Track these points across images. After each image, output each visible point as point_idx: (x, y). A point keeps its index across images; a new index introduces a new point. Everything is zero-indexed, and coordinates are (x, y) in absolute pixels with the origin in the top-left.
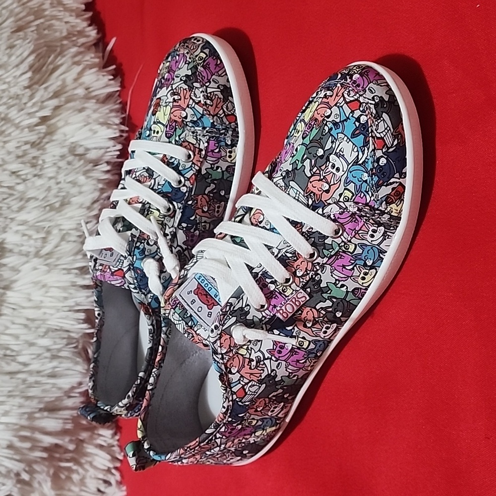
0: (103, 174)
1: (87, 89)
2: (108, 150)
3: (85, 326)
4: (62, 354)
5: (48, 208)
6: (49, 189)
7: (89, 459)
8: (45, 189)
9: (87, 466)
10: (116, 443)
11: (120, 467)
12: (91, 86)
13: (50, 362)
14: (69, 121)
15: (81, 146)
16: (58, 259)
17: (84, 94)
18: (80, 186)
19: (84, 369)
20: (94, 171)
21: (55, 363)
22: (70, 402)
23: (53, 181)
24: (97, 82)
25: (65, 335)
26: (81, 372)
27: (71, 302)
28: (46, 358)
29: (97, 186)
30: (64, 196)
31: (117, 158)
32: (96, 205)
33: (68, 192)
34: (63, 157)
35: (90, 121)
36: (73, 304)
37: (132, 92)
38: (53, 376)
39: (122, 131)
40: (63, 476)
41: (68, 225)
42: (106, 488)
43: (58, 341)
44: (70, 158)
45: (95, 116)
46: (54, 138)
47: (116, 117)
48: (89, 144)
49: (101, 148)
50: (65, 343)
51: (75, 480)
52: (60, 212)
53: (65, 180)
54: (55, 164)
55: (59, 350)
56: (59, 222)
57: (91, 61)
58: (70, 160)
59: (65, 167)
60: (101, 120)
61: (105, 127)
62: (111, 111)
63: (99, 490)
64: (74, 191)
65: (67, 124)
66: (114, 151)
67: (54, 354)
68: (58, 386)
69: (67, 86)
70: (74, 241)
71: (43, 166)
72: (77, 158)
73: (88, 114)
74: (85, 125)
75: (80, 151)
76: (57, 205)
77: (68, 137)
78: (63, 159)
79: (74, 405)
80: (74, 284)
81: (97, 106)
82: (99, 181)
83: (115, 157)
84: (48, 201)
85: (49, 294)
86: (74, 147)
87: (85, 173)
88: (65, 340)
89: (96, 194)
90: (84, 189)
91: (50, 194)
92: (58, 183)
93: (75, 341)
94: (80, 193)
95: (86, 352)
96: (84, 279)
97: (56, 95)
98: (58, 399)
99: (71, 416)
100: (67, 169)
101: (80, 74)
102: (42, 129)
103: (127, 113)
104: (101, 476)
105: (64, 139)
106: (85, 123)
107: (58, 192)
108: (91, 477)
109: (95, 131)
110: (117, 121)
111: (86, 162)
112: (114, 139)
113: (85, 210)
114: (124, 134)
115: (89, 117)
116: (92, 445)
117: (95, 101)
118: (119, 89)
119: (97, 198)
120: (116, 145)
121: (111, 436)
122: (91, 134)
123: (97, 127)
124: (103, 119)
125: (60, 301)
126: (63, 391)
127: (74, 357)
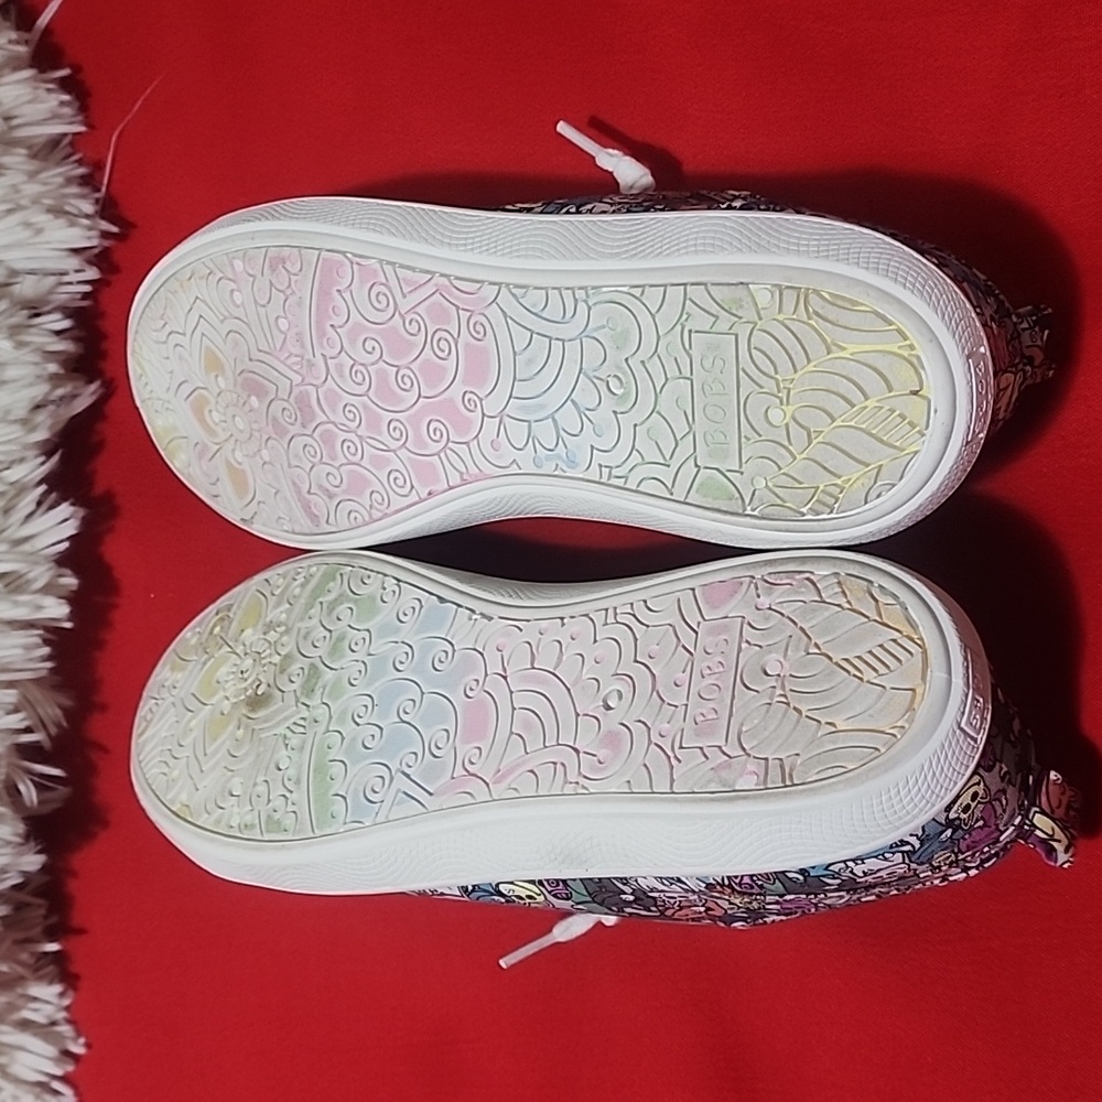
0: (55, 339)
1: (7, 119)
2: (66, 279)
10: (63, 1014)
11: (75, 1072)
12: (16, 112)
19: (16, 835)
20: (32, 330)
24: (31, 106)
26: (9, 843)
29: (45, 369)
31: (85, 299)
32: (42, 417)
35: (24, 202)
37: (119, 137)
39: (105, 235)
45: (32, 189)
47: (83, 197)
49: (47, 274)
57: (8, 50)
60: (48, 202)
61: (62, 221)
62: (69, 181)
66: (80, 282)
73: (14, 182)
74: (10, 211)
81: (33, 165)
82: (49, 355)
83: (79, 296)
87: (14, 331)
89: (40, 390)
90: (11, 373)
94: (1, 383)
95: (16, 793)
96: (16, 604)
103: (105, 189)
106: (9, 206)
109: (39, 226)
110: (88, 207)
111: (14, 306)
112: (76, 251)
113: (16, 427)
114: (107, 243)
115: (18, 191)
116: (9, 1024)
117: (23, 151)
118: (82, 129)
119: (40, 398)
120: (87, 267)
121: (55, 1000)
122: (27, 233)
123: (42, 218)
124: (54, 198)
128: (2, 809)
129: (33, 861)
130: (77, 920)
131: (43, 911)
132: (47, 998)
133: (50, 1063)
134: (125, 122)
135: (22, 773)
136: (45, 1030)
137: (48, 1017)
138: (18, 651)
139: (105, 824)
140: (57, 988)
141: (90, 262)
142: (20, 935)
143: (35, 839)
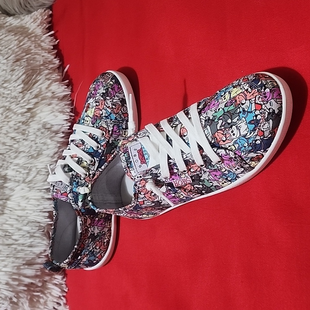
0: (60, 139)
1: (53, 93)
2: (64, 126)
3: (48, 220)
4: (36, 235)
5: (30, 157)
6: (31, 147)
7: (49, 291)
8: (29, 146)
9: (48, 295)
10: (64, 283)
11: (66, 295)
13: (29, 239)
14: (43, 110)
15: (49, 123)
16: (35, 184)
17: (51, 95)
18: (48, 145)
19: (47, 243)
20: (56, 137)
21: (32, 240)
22: (39, 261)
23: (33, 142)
24: (58, 89)
25: (38, 225)
26: (46, 245)
27: (41, 207)
28: (27, 237)
29: (57, 145)
30: (39, 150)
31: (68, 130)
32: (56, 155)
33: (41, 148)
34: (39, 130)
35: (54, 111)
36: (42, 208)
37: (77, 95)
38: (31, 246)
39: (71, 116)
40: (35, 300)
41: (40, 166)
42: (58, 307)
43: (34, 228)
44: (43, 130)
45: (57, 107)
46: (35, 119)
47: (68, 108)
48: (53, 122)
49: (60, 125)
50: (38, 229)
51: (41, 302)
52: (36, 159)
53: (40, 142)
54: (35, 133)
55: (34, 233)
56: (36, 164)
57: (56, 78)
58: (43, 131)
59: (39, 135)
60: (60, 110)
61: (62, 114)
62: (66, 105)
63: (54, 308)
64: (45, 147)
65: (42, 112)
66: (67, 126)
67: (31, 235)
68: (33, 252)
69: (42, 91)
70: (44, 175)
71: (28, 134)
72: (47, 130)
73: (53, 106)
74: (51, 113)
75: (48, 126)
76: (35, 155)
77: (42, 119)
78: (39, 131)
79: (42, 262)
80: (43, 197)
81: (58, 102)
82: (58, 142)
83: (67, 129)
84: (30, 153)
85: (29, 203)
86: (45, 124)
87: (51, 138)
88: (38, 227)
89: (56, 150)
90: (50, 147)
91: (31, 149)
92: (36, 144)
93: (43, 228)
94: (48, 149)
95: (49, 234)
96: (49, 195)
97: (36, 96)
98: (33, 259)
99: (40, 268)
100: (41, 136)
101: (50, 85)
102: (28, 115)
103: (74, 106)
104: (55, 300)
105: (40, 120)
106: (51, 112)
107: (36, 148)
108: (50, 301)
109: (56, 116)
110: (69, 110)
111: (52, 132)
112: (66, 120)
113: (50, 158)
114: (72, 118)
115: (54, 108)
116: (51, 284)
117: (57, 99)
118: (70, 93)
119: (56, 151)
120: (68, 123)
121: (61, 279)
122: (54, 117)
123: (58, 114)
124: (61, 109)
125: (35, 206)
126: (36, 254)
127: (42, 237)
128: (44, 238)
132: (59, 279)
133: (59, 293)
136: (59, 285)
137: (60, 283)
140: (61, 277)
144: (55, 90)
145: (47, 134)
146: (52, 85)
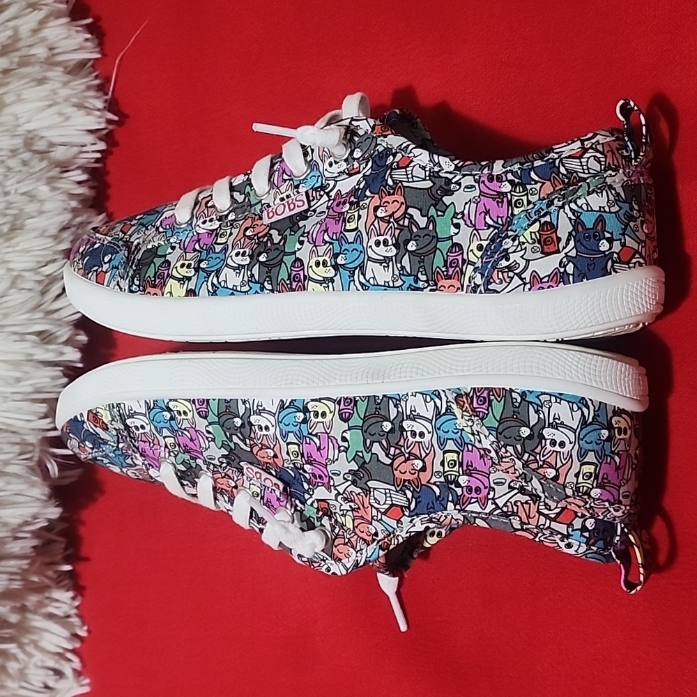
0: (77, 186)
1: (51, 49)
2: (85, 149)
4: (10, 469)
7: (35, 637)
9: (30, 649)
10: (74, 611)
11: (81, 647)
12: (56, 45)
14: (23, 97)
15: (42, 137)
17: (45, 56)
18: (41, 201)
19: (43, 495)
20: (62, 180)
22: (15, 547)
24: (65, 41)
25: (16, 439)
26: (38, 499)
27: (25, 387)
29: (69, 204)
30: (14, 215)
31: (95, 162)
32: (66, 234)
33: (21, 210)
34: (14, 152)
35: (58, 100)
36: (30, 389)
39: (109, 122)
41: (20, 262)
42: (56, 681)
43: (6, 448)
44: (27, 156)
45: (64, 92)
47: (97, 98)
48: (53, 135)
49: (72, 145)
50: (18, 451)
51: (11, 671)
52: (8, 240)
53: (16, 190)
55: (7, 463)
56: (7, 257)
57: (54, 7)
58: (26, 159)
59: (17, 169)
60: (74, 100)
61: (82, 112)
62: (89, 88)
63: (47, 687)
64: (31, 208)
65: (19, 100)
66: (93, 152)
69: (20, 39)
70: (30, 290)
72: (37, 155)
73: (53, 88)
74: (50, 106)
75: (41, 145)
76: (5, 228)
77: (21, 121)
78: (15, 156)
79: (23, 552)
80: (30, 358)
81: (68, 77)
82: (72, 196)
83: (93, 160)
86: (32, 138)
87: (50, 181)
88: (17, 447)
89: (67, 217)
90: (48, 206)
92: (6, 194)
93: (30, 448)
94: (41, 213)
95: (45, 469)
96: (47, 350)
97: (5, 50)
99: (20, 569)
100: (20, 171)
101: (42, 23)
103: (110, 94)
104: (51, 664)
105: (16, 123)
106: (50, 103)
107: (7, 208)
108: (36, 666)
109: (67, 115)
110: (100, 104)
111: (51, 165)
112: (91, 131)
113: (50, 240)
114: (111, 127)
115: (55, 94)
116: (40, 615)
117: (61, 70)
118: (99, 56)
119: (66, 222)
120: (98, 142)
121: (69, 601)
122: (60, 119)
123: (70, 110)
124: (77, 98)
125: (9, 384)
126: (9, 529)
127: (28, 475)
128: (35, 478)
129: (54, 512)
130: (85, 551)
131: (63, 546)
132: (64, 600)
133: (65, 641)
134: (123, 52)
135: (48, 456)
136: (63, 620)
137: (65, 612)
138: (48, 380)
139: (102, 492)
140: (71, 594)
141: (101, 139)
142: (48, 560)
143: (55, 498)
144: (55, 42)
145: (40, 168)
146: (50, 24)
